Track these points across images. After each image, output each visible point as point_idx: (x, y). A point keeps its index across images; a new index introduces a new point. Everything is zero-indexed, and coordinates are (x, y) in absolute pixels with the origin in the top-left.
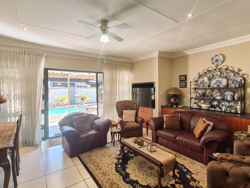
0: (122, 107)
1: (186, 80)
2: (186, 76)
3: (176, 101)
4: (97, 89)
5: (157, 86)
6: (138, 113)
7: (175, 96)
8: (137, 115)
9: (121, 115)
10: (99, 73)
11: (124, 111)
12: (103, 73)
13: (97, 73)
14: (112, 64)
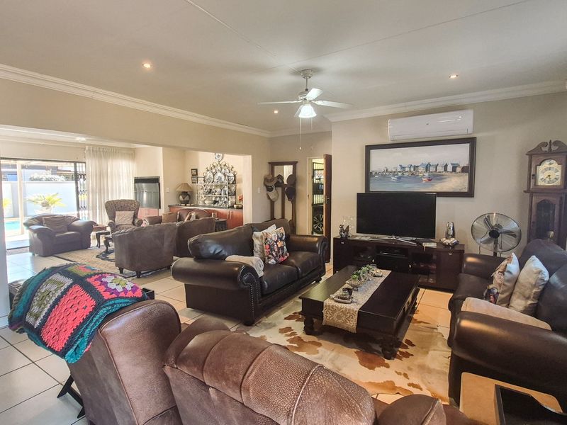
0: (113, 208)
1: (197, 174)
2: (196, 170)
3: (185, 199)
4: (77, 183)
5: (162, 181)
6: (137, 214)
7: (185, 194)
8: (135, 217)
9: (112, 217)
10: (79, 162)
11: (117, 212)
12: (85, 163)
13: (75, 163)
14: (100, 151)
